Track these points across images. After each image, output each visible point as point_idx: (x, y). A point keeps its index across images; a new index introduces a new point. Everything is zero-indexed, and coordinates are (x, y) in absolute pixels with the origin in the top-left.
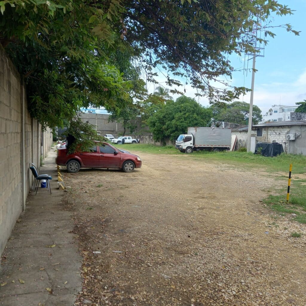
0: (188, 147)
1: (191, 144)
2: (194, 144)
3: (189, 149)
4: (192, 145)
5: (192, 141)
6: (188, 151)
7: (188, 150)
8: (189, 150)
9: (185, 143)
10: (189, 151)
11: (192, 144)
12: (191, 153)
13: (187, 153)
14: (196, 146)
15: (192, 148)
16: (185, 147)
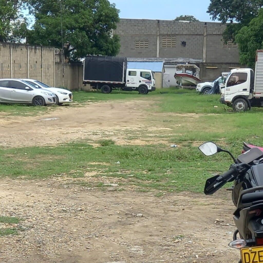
0: (238, 98)
1: (245, 90)
2: (251, 91)
3: (240, 101)
4: (247, 93)
5: (247, 84)
6: (237, 106)
7: (239, 103)
8: (241, 103)
9: (229, 88)
10: (240, 106)
11: (249, 90)
12: (245, 110)
13: (235, 110)
14: (257, 96)
15: (246, 101)
16: (229, 98)
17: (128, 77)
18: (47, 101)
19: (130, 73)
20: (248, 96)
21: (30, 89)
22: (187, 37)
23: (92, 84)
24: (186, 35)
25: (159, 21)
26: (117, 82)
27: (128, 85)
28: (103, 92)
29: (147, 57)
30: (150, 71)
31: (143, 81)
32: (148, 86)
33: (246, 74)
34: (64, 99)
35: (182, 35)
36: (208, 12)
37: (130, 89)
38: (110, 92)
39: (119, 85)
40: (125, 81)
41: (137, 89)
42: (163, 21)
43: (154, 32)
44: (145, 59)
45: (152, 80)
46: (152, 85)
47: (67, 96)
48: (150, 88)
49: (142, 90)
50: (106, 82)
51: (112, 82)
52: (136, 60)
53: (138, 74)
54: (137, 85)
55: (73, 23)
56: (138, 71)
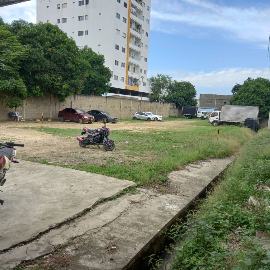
1: (217, 119)
2: (219, 119)
3: (215, 122)
4: (218, 120)
5: (218, 117)
6: (214, 124)
7: (215, 123)
8: (216, 123)
9: (211, 118)
10: (215, 124)
12: (217, 126)
13: (213, 125)
14: (221, 121)
15: (217, 122)
16: (211, 121)
17: (198, 114)
18: (152, 119)
19: (199, 112)
20: (218, 121)
21: (147, 115)
22: (226, 101)
23: (185, 115)
24: (226, 100)
25: (216, 95)
26: (193, 115)
27: (197, 116)
28: (188, 118)
29: (211, 107)
30: (206, 112)
31: (203, 115)
32: (204, 117)
33: (218, 113)
34: (160, 119)
35: (225, 100)
36: (231, 92)
37: (198, 118)
38: (191, 118)
39: (194, 116)
40: (196, 115)
41: (200, 118)
42: (218, 95)
43: (214, 99)
44: (210, 108)
45: (206, 115)
46: (206, 117)
47: (161, 118)
48: (205, 118)
49: (202, 118)
50: (190, 115)
51: (192, 115)
52: (207, 108)
53: (201, 113)
54: (201, 116)
55: (180, 95)
56: (201, 112)
